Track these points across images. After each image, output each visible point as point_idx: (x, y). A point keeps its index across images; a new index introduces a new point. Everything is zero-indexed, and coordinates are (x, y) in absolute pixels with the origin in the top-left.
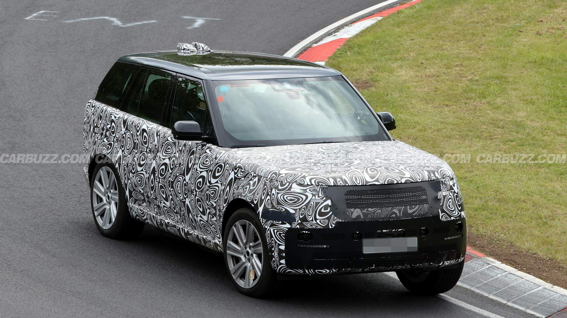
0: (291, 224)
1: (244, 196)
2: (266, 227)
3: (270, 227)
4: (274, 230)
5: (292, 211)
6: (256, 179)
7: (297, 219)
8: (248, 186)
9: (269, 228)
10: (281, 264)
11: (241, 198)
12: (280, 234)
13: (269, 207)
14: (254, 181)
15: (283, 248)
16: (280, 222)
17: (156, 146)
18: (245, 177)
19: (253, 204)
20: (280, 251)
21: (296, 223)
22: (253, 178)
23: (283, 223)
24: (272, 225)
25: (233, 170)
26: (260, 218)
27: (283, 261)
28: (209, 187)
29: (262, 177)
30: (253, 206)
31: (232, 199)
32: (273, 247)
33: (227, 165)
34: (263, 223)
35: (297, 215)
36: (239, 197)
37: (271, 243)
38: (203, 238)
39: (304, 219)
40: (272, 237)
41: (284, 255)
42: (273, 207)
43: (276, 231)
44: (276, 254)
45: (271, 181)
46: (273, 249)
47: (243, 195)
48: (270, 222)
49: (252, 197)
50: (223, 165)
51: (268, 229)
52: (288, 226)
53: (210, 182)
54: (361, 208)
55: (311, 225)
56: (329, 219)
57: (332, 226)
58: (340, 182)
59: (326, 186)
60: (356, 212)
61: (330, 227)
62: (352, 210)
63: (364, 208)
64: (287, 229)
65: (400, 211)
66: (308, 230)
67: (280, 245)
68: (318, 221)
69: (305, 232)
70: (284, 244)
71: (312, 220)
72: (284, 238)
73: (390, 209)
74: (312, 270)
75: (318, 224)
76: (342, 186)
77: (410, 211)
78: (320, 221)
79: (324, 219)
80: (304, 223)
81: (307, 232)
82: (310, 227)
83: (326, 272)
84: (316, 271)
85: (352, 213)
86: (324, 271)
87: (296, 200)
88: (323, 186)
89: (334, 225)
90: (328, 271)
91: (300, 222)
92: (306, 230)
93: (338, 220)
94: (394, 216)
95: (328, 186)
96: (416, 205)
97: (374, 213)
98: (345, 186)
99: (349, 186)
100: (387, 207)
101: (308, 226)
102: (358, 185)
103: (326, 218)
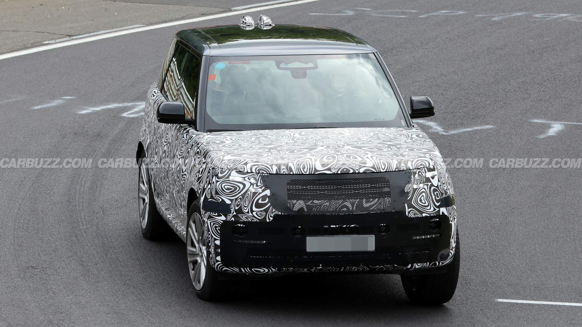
0: (226, 216)
3: (208, 219)
4: (210, 223)
5: (228, 202)
6: (205, 166)
7: (233, 210)
8: (198, 174)
9: (206, 220)
10: (217, 261)
12: (216, 227)
13: (209, 197)
14: (202, 169)
15: (218, 242)
16: (216, 214)
17: (162, 130)
19: (198, 194)
20: (216, 246)
21: (231, 215)
23: (219, 215)
24: (210, 217)
25: (194, 156)
26: (201, 209)
27: (219, 258)
28: (182, 176)
30: (198, 196)
31: (189, 189)
32: (210, 242)
34: (202, 214)
35: (232, 206)
36: (193, 187)
37: (208, 238)
39: (239, 211)
40: (209, 230)
41: (219, 251)
42: (212, 197)
43: (212, 224)
44: (212, 250)
45: (214, 167)
46: (210, 244)
47: (194, 183)
48: (208, 214)
49: (198, 185)
52: (223, 218)
53: (183, 171)
54: (305, 200)
55: (247, 218)
56: (266, 211)
57: (269, 219)
58: (284, 171)
59: (267, 174)
60: (299, 205)
61: (268, 221)
62: (294, 202)
63: (309, 200)
64: (222, 222)
65: (353, 204)
66: (244, 223)
67: (215, 240)
68: (254, 213)
69: (239, 225)
70: (219, 239)
71: (248, 212)
72: (219, 232)
73: (340, 201)
74: (248, 268)
75: (254, 216)
76: (286, 174)
77: (366, 205)
78: (257, 213)
79: (261, 211)
80: (239, 215)
81: (242, 225)
82: (245, 220)
83: (265, 271)
84: (253, 269)
85: (294, 205)
86: (262, 271)
87: (233, 189)
88: (264, 174)
89: (271, 219)
90: (266, 270)
91: (235, 213)
92: (241, 223)
93: (277, 213)
94: (345, 209)
95: (270, 174)
96: (375, 198)
97: (320, 206)
98: (289, 174)
99: (293, 174)
100: (338, 199)
101: (243, 218)
102: (304, 173)
103: (263, 210)
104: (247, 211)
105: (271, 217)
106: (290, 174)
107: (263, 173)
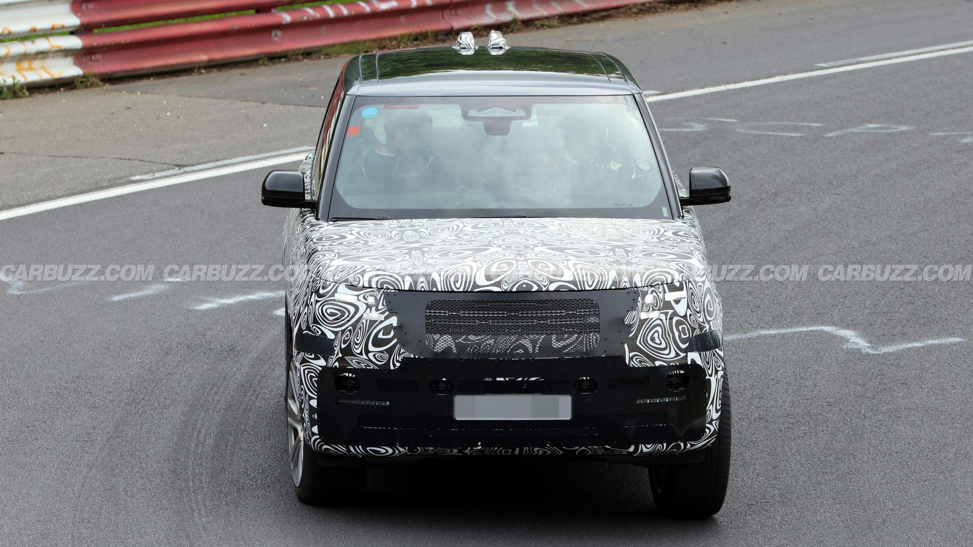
0: (326, 359)
2: (297, 364)
3: (300, 364)
4: (304, 370)
5: (331, 336)
7: (337, 349)
10: (313, 434)
12: (311, 377)
13: (304, 327)
15: (314, 403)
16: (313, 356)
19: (292, 321)
20: (311, 410)
21: (334, 358)
23: (317, 358)
24: (304, 361)
26: (293, 348)
27: (316, 429)
32: (302, 401)
34: (295, 356)
35: (336, 343)
37: (300, 395)
39: (347, 351)
40: (301, 382)
41: (316, 416)
42: (308, 327)
43: (306, 372)
44: (306, 415)
45: (315, 279)
46: (303, 406)
48: (301, 355)
51: (299, 368)
52: (322, 362)
54: (455, 334)
55: (358, 363)
56: (390, 351)
57: (394, 365)
58: (422, 285)
59: (395, 290)
60: (443, 342)
61: (392, 368)
62: (436, 337)
63: (461, 334)
64: (320, 369)
65: (534, 343)
66: (353, 371)
67: (311, 398)
68: (371, 355)
69: (347, 374)
70: (316, 397)
71: (361, 354)
72: (316, 385)
73: (513, 338)
74: (360, 447)
75: (370, 360)
76: (425, 291)
77: (556, 345)
78: (374, 356)
79: (382, 352)
80: (347, 358)
81: (350, 375)
82: (356, 366)
83: (387, 451)
84: (368, 449)
85: (436, 342)
86: (383, 451)
87: (340, 314)
88: (389, 291)
89: (398, 365)
90: (390, 451)
91: (340, 355)
92: (349, 371)
93: (407, 355)
94: (521, 351)
95: (399, 290)
96: (573, 333)
97: (479, 344)
98: (430, 291)
99: (438, 291)
100: (509, 334)
101: (353, 363)
102: (455, 290)
103: (385, 350)
104: (358, 351)
105: (398, 361)
106: (432, 291)
107: (389, 289)
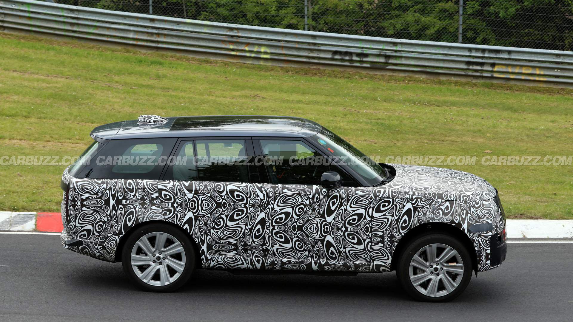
0: (491, 232)
1: (438, 220)
2: (474, 238)
3: (478, 238)
4: (481, 240)
5: (490, 222)
6: (448, 203)
7: (494, 226)
8: (440, 211)
9: (477, 238)
10: (487, 264)
11: (434, 221)
12: (486, 241)
13: (473, 222)
14: (445, 206)
15: (488, 251)
16: (485, 232)
17: (262, 200)
18: (430, 205)
19: (454, 223)
20: (487, 254)
21: (494, 230)
22: (442, 204)
23: (487, 233)
24: (479, 236)
25: (408, 202)
26: (466, 233)
27: (488, 262)
28: (370, 221)
29: (455, 202)
30: (454, 225)
31: (417, 224)
32: (481, 253)
33: (397, 199)
34: (470, 236)
35: (493, 224)
36: (431, 221)
37: (480, 250)
38: (355, 264)
39: (497, 227)
40: (480, 245)
41: (490, 256)
42: (476, 222)
43: (483, 240)
44: (484, 258)
45: (466, 202)
46: (482, 254)
47: (436, 218)
48: (477, 234)
49: (451, 218)
50: (391, 200)
51: (477, 240)
52: (490, 234)
53: (372, 217)
55: (500, 230)
64: (490, 236)
67: (486, 250)
70: (490, 248)
72: (489, 244)
78: (501, 225)
80: (497, 229)
92: (499, 234)
107: (492, 198)
